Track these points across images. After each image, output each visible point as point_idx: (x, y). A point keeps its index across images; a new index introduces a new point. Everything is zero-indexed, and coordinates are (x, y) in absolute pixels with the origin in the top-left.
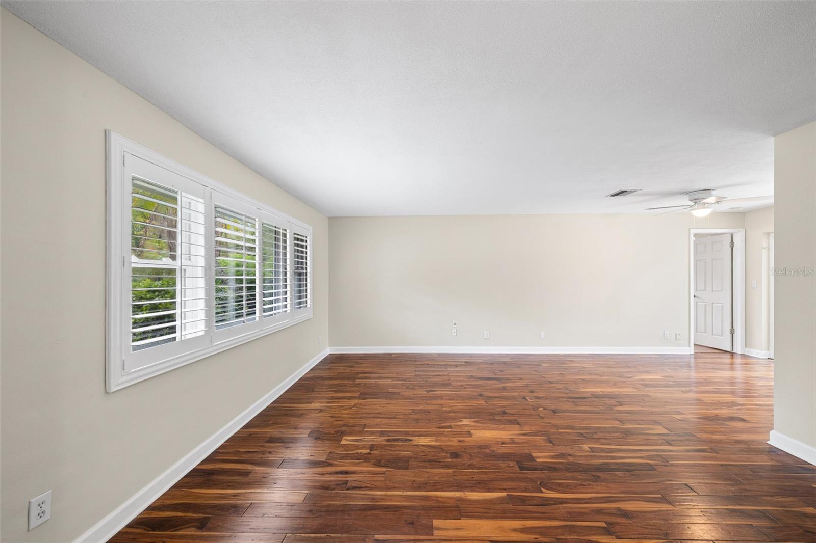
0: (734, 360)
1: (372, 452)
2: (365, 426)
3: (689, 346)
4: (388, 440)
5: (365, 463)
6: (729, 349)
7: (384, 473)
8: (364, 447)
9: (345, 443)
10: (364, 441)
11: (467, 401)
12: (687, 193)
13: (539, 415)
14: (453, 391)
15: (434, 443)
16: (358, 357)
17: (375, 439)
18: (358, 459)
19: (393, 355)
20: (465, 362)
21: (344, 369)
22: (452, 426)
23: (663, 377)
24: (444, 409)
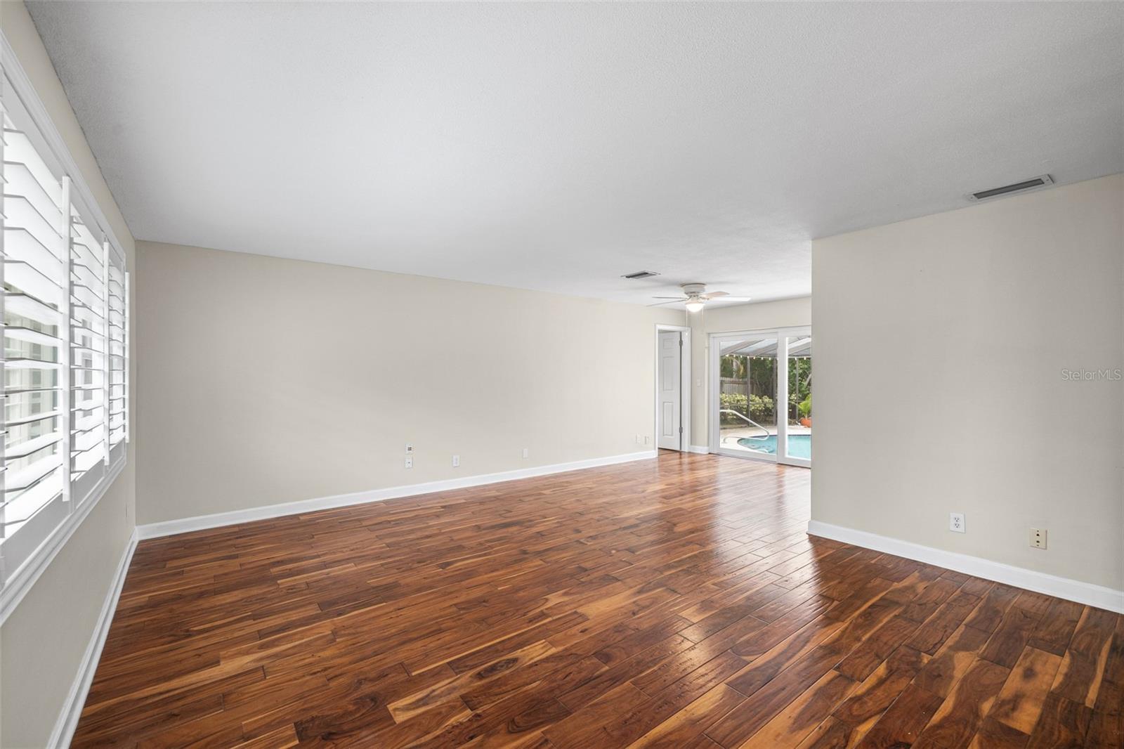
0: (683, 460)
1: (479, 712)
2: (403, 667)
3: (655, 449)
4: (480, 676)
5: (491, 739)
6: (678, 449)
7: (546, 741)
8: (452, 709)
9: (405, 718)
10: (440, 696)
11: (516, 567)
12: (683, 285)
13: (621, 561)
14: (480, 556)
15: (553, 650)
16: (222, 535)
17: (455, 684)
18: (472, 738)
19: (301, 518)
20: (443, 507)
21: (221, 566)
22: (545, 611)
23: (667, 485)
24: (499, 589)
